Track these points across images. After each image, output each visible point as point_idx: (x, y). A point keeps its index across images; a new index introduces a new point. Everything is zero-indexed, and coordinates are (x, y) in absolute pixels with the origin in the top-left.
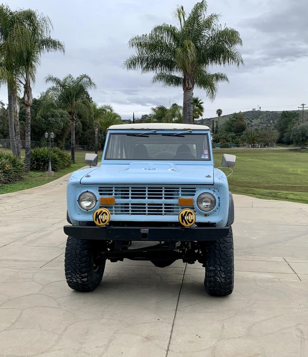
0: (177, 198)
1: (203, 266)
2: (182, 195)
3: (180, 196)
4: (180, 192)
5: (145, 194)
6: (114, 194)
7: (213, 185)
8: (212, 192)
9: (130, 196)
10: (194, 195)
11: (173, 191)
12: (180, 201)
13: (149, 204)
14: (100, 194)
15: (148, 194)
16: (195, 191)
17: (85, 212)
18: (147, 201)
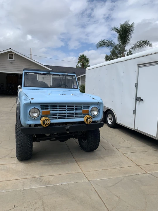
0: (81, 110)
2: (84, 108)
3: (83, 109)
4: (83, 107)
5: (64, 109)
6: (49, 109)
7: (98, 103)
8: (97, 107)
9: (58, 109)
10: (89, 108)
11: (79, 107)
12: (83, 111)
13: (67, 114)
15: (68, 108)
16: (89, 106)
17: (34, 119)
18: (67, 112)
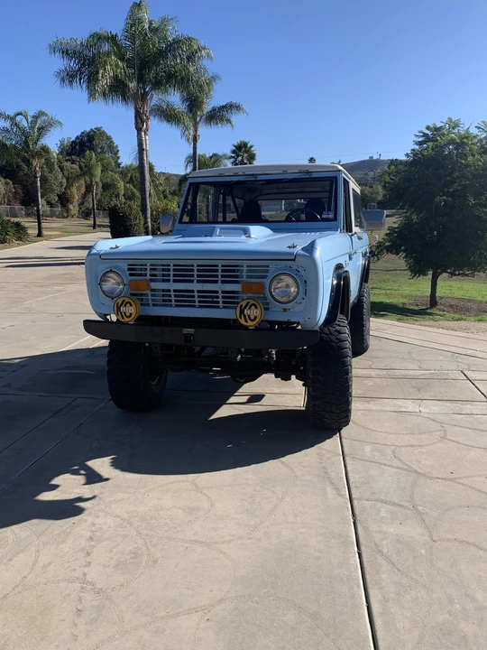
0: (241, 282)
1: (304, 385)
2: (249, 277)
3: (244, 279)
4: (244, 273)
5: (193, 276)
7: (294, 260)
8: (293, 273)
9: (172, 277)
10: (265, 277)
11: (234, 271)
13: (198, 291)
14: (131, 275)
15: (198, 276)
16: (267, 271)
18: (195, 286)
